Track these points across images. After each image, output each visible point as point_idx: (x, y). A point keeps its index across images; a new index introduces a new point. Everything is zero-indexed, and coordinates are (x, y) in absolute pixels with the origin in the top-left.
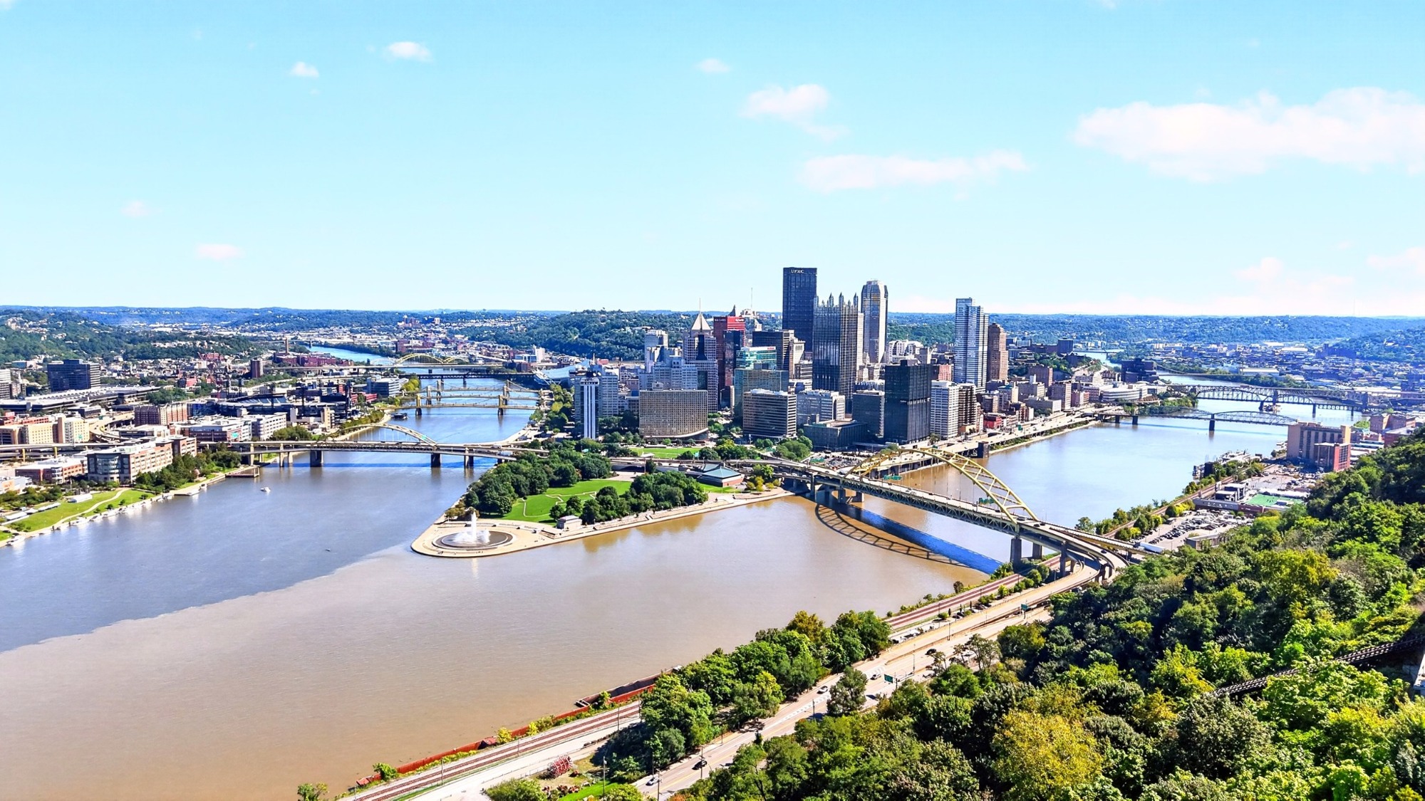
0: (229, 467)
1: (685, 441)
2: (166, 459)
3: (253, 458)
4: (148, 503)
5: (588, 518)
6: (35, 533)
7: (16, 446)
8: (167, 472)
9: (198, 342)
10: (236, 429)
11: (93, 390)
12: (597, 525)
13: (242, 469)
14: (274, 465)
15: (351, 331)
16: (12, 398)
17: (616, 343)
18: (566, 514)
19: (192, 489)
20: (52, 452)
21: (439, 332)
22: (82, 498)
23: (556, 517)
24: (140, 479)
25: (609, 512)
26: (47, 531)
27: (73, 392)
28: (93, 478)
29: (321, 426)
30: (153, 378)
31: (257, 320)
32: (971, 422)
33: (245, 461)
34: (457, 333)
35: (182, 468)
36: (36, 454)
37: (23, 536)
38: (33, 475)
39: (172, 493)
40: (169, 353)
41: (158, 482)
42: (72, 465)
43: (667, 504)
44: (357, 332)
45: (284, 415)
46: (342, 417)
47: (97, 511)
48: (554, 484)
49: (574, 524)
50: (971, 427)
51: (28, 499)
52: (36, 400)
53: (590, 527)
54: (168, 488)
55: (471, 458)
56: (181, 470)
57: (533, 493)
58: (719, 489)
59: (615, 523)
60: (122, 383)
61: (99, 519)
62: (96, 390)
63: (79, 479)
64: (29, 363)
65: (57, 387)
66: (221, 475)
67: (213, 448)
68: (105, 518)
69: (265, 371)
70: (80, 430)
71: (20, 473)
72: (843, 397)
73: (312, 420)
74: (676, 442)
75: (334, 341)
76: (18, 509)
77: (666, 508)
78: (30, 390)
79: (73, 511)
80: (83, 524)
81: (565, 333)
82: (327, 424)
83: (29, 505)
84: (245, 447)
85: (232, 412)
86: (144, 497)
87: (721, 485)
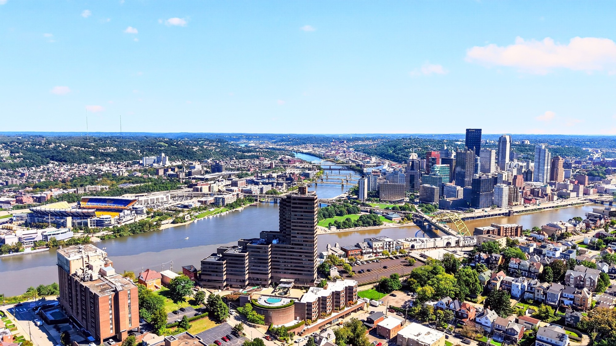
0: (251, 202)
1: (394, 202)
2: (235, 199)
3: (258, 200)
4: (228, 212)
5: (338, 227)
6: (199, 219)
7: (199, 192)
8: (234, 204)
9: (258, 153)
10: (255, 189)
11: (223, 173)
12: (341, 230)
13: (255, 203)
14: (265, 202)
15: (313, 146)
16: (201, 175)
17: (404, 156)
18: (333, 225)
19: (240, 209)
20: (207, 195)
21: (344, 147)
22: (212, 210)
23: (330, 225)
24: (227, 205)
25: (346, 226)
26: (202, 219)
27: (217, 173)
28: (215, 204)
29: (282, 189)
30: (241, 168)
31: (282, 140)
32: (517, 201)
33: (256, 200)
34: (351, 147)
35: (238, 202)
36: (204, 195)
37: (197, 219)
38: (201, 202)
39: (235, 209)
40: (249, 157)
41: (231, 206)
42: (211, 199)
43: (367, 225)
44: (315, 147)
45: (271, 185)
46: (289, 186)
47: (215, 214)
48: (337, 215)
49: (334, 229)
50: (516, 203)
51: (199, 209)
52: (207, 176)
53: (338, 230)
54: (234, 208)
55: (320, 204)
56: (239, 202)
57: (330, 217)
58: (390, 221)
59: (347, 230)
60: (232, 170)
61: (215, 216)
62: (224, 173)
63: (213, 204)
64: (209, 161)
65: (213, 171)
66: (249, 205)
67: (248, 196)
68: (217, 216)
69: (275, 166)
70: (216, 188)
71: (199, 201)
72: (462, 188)
73: (280, 187)
74: (391, 202)
75: (305, 151)
76: (197, 212)
77: (366, 226)
78: (207, 172)
79: (209, 213)
80: (211, 217)
81: (387, 150)
82: (284, 188)
83: (199, 211)
84: (257, 196)
85: (257, 184)
86: (227, 210)
87: (392, 220)
